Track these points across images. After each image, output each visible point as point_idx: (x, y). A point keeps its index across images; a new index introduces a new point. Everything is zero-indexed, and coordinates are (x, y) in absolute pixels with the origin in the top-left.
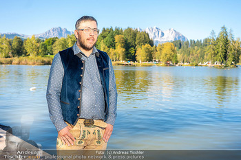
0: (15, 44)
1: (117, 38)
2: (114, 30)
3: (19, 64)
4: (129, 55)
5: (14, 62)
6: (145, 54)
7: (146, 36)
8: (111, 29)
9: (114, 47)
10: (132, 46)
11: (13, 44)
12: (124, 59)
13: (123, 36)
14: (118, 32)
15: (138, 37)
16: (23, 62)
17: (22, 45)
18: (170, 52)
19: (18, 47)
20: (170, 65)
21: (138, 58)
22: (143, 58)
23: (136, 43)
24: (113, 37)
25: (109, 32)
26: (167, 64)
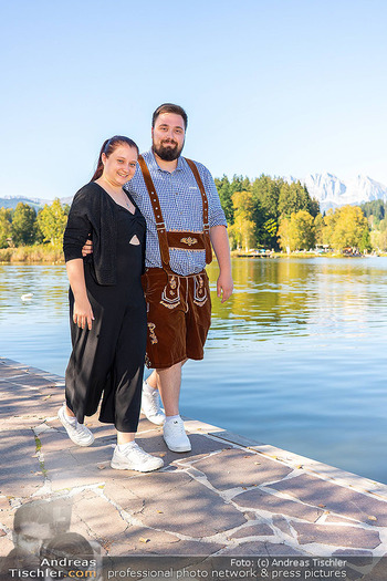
0: (19, 219)
1: (237, 198)
2: (231, 182)
3: (24, 260)
4: (265, 236)
5: (14, 257)
6: (297, 233)
7: (302, 192)
8: (225, 180)
9: (231, 219)
10: (271, 216)
11: (15, 220)
12: (253, 246)
13: (250, 195)
14: (240, 186)
15: (282, 195)
16: (34, 256)
17: (33, 221)
18: (354, 226)
19: (24, 225)
20: (354, 255)
21: (283, 242)
22: (294, 242)
23: (279, 209)
24: (227, 197)
25: (220, 186)
26: (347, 253)
